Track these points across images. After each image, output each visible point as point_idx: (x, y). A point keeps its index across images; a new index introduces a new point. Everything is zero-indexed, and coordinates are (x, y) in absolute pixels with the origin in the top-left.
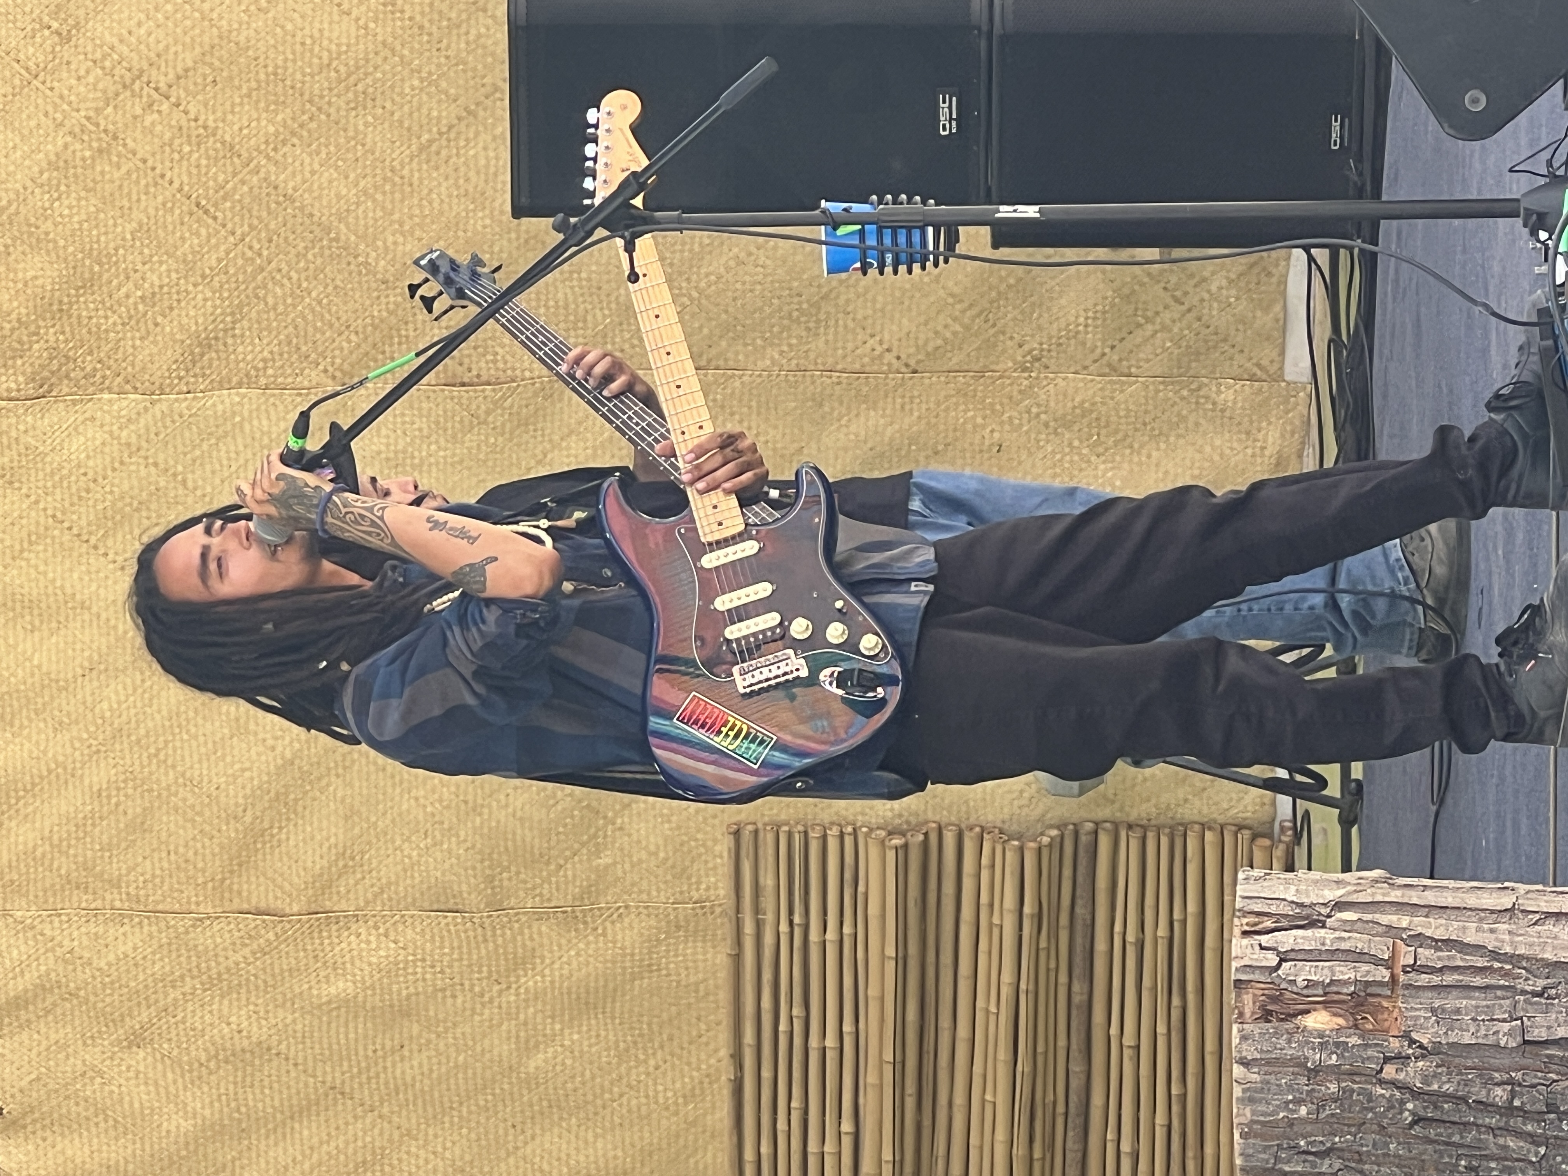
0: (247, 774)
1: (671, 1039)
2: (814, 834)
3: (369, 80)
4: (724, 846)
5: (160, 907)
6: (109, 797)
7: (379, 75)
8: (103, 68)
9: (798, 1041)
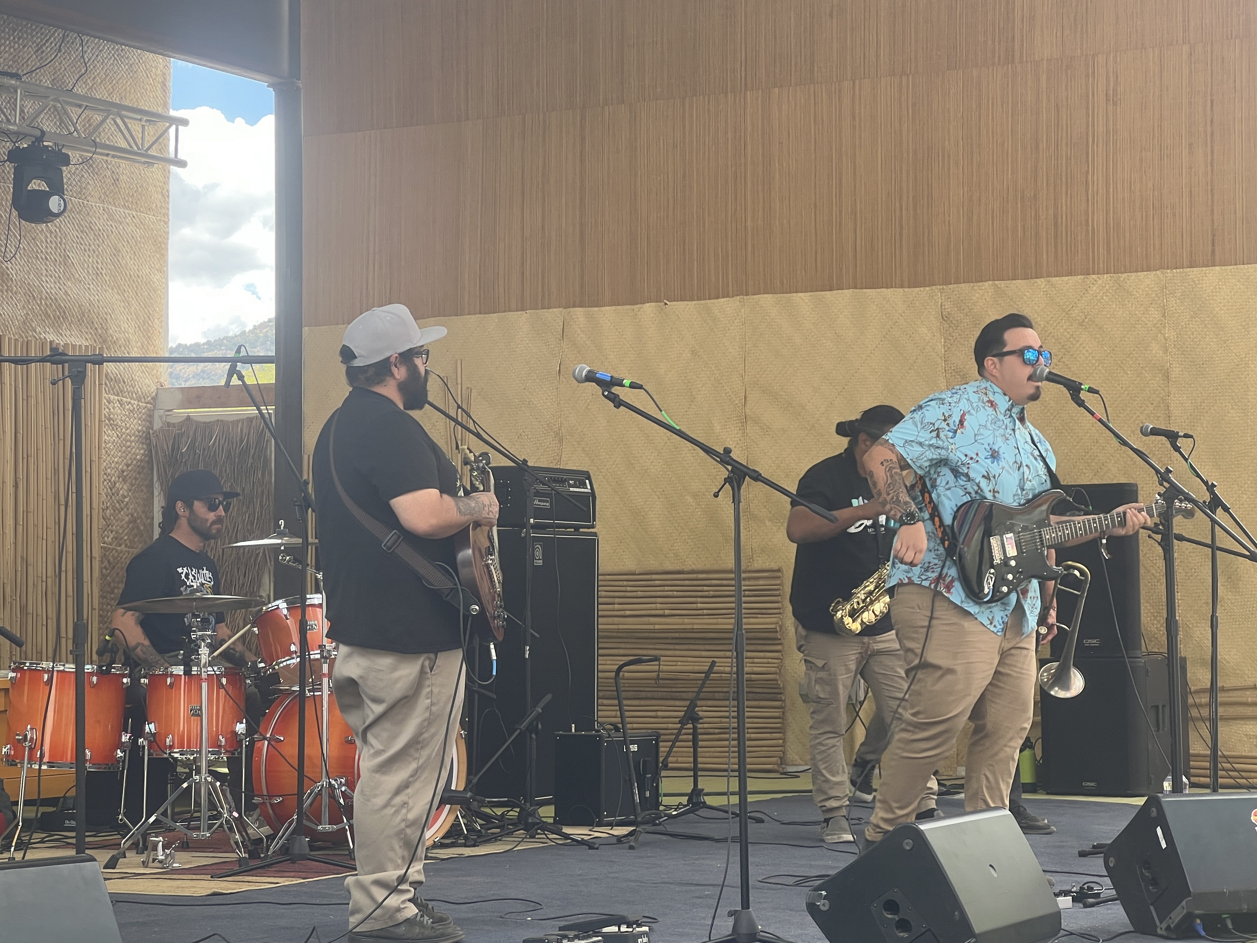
0: (799, 393)
1: (698, 548)
2: (779, 598)
3: (1066, 434)
4: (774, 566)
5: (747, 362)
6: (788, 343)
7: (1069, 437)
8: (1070, 338)
9: (700, 594)
